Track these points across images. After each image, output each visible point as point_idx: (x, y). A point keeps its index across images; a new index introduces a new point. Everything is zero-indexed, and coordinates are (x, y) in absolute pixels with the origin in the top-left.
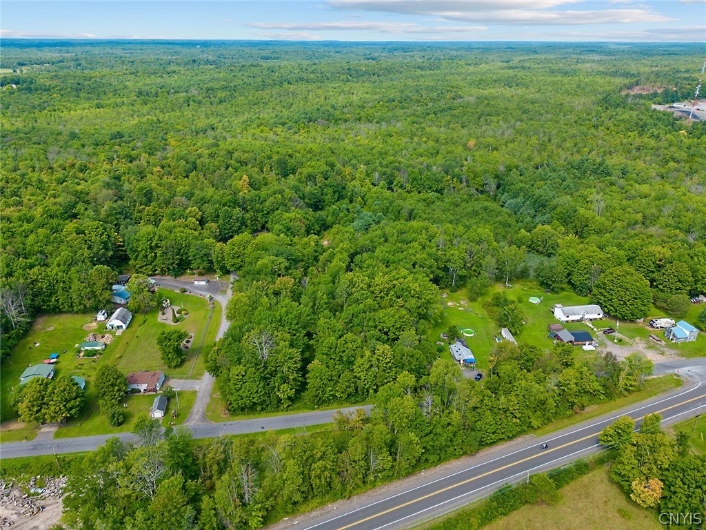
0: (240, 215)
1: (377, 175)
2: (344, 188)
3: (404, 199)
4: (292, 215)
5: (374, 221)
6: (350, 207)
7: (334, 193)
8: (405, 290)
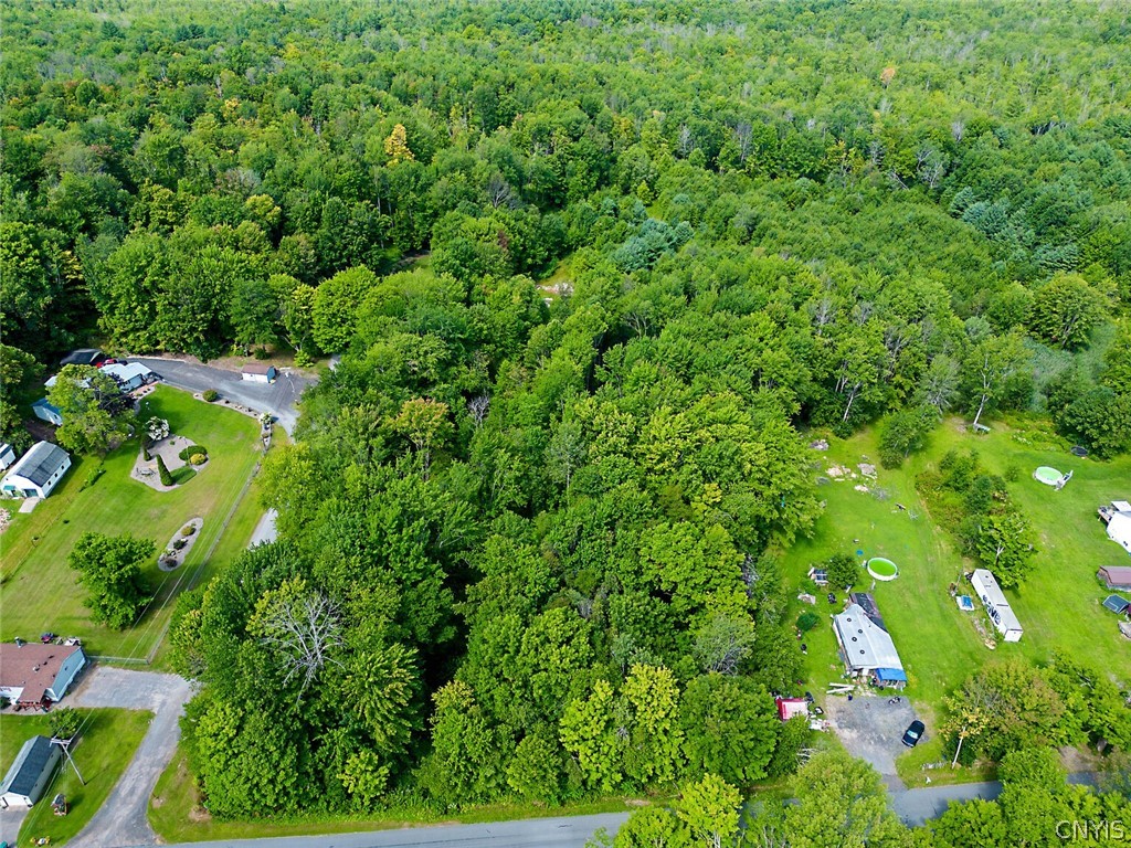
0: (366, 218)
1: (685, 133)
2: (614, 160)
3: (740, 192)
4: (483, 223)
5: (670, 239)
6: (622, 202)
7: (591, 170)
8: (727, 461)
